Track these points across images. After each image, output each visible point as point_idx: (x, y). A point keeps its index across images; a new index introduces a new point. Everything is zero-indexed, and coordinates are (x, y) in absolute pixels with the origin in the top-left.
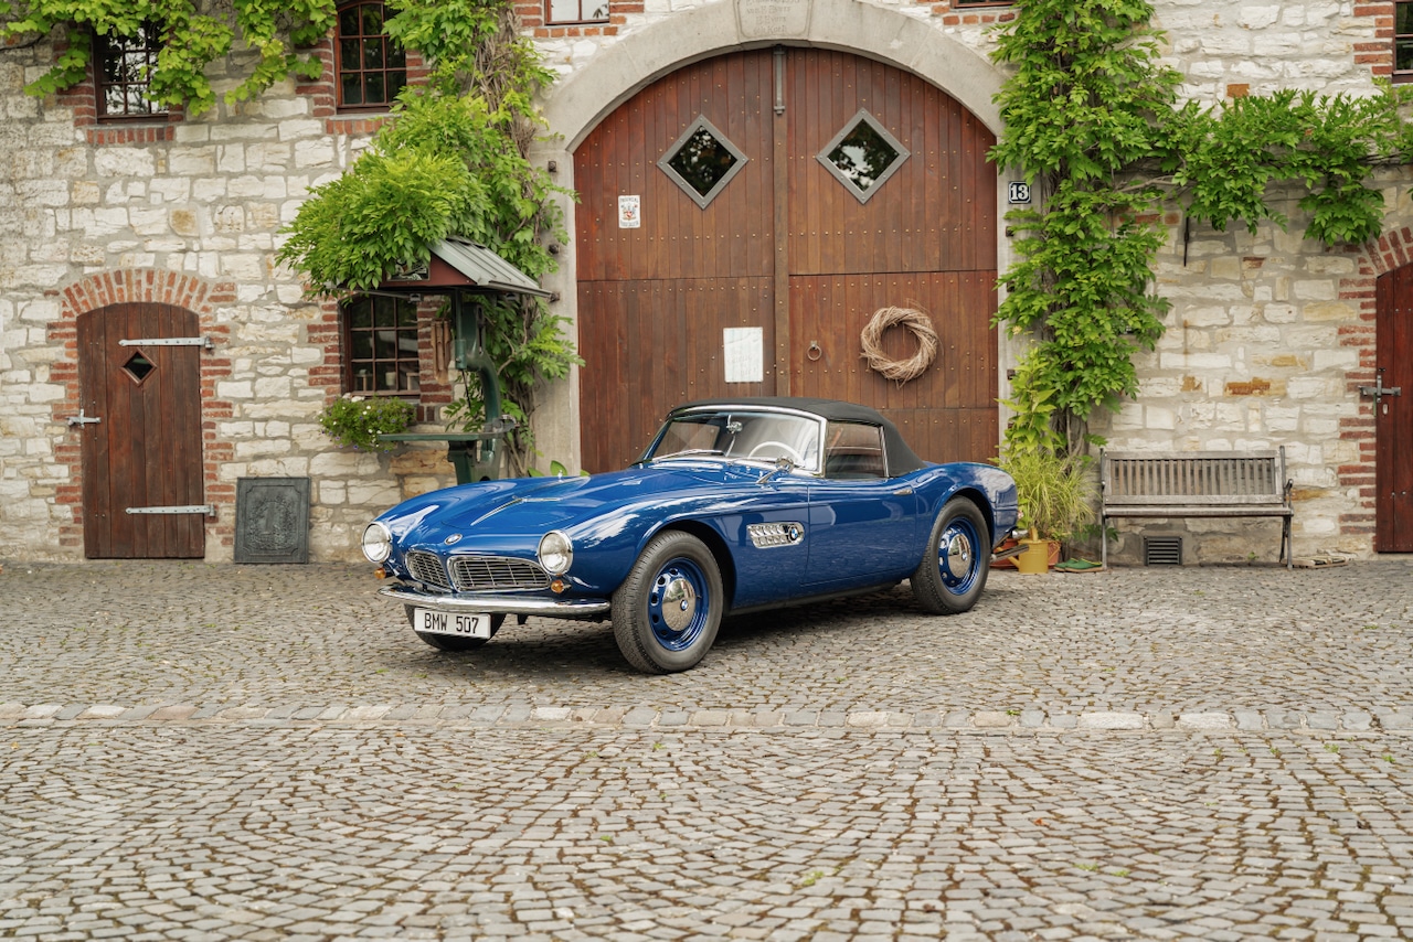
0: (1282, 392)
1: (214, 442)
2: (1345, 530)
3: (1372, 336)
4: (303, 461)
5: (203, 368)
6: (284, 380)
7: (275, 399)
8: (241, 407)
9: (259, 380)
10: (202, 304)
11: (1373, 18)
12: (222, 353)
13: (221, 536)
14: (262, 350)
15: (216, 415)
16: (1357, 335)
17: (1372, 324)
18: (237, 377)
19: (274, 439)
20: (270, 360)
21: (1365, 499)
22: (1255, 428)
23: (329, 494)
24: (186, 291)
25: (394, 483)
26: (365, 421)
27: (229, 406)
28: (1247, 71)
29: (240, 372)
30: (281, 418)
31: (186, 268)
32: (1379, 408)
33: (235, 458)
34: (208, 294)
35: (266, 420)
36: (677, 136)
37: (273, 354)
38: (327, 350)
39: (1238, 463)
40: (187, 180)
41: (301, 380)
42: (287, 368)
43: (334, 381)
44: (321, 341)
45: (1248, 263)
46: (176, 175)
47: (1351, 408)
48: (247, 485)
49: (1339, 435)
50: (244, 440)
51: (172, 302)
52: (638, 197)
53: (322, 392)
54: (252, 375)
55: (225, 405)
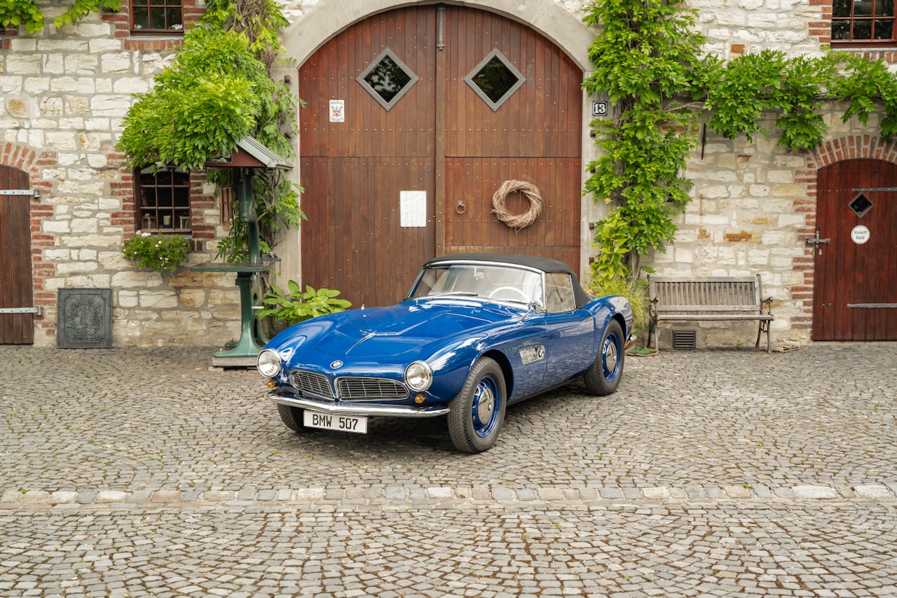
0: (759, 240)
1: (40, 263)
2: (794, 327)
3: (814, 206)
4: (106, 277)
5: (32, 211)
6: (93, 221)
7: (86, 234)
8: (60, 239)
9: (74, 220)
10: (31, 166)
11: (821, 6)
12: (47, 201)
13: (46, 329)
14: (76, 200)
15: (42, 244)
16: (805, 205)
17: (814, 199)
18: (58, 218)
19: (85, 261)
20: (82, 206)
21: (806, 308)
22: (742, 262)
23: (126, 300)
24: (19, 157)
25: (173, 293)
26: (157, 252)
27: (52, 238)
28: (744, 36)
29: (60, 214)
30: (90, 247)
31: (19, 140)
32: (817, 251)
33: (56, 274)
34: (36, 159)
35: (79, 248)
36: (371, 61)
37: (85, 202)
38: (124, 201)
39: (733, 285)
40: (20, 78)
41: (105, 221)
42: (94, 213)
43: (129, 222)
44: (120, 194)
45: (741, 158)
46: (11, 74)
47: (799, 251)
48: (65, 294)
49: (792, 268)
50: (63, 262)
51: (9, 164)
52: (343, 101)
53: (121, 229)
54: (69, 217)
55: (49, 237)
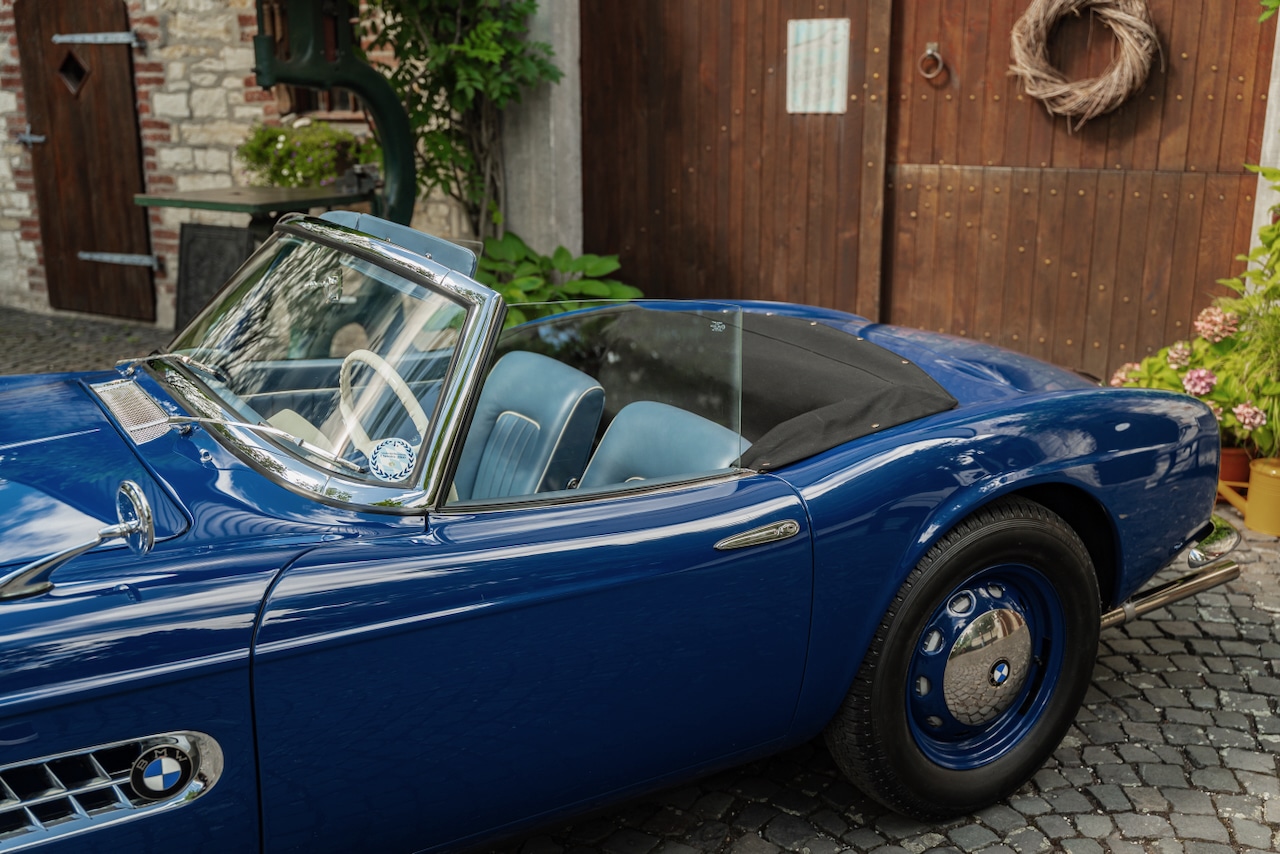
1: (156, 173)
5: (139, 75)
6: (218, 93)
7: (212, 119)
8: (179, 129)
9: (195, 93)
12: (156, 55)
14: (194, 51)
15: (155, 138)
18: (172, 87)
19: (215, 173)
20: (204, 65)
27: (167, 127)
29: (175, 81)
30: (219, 146)
35: (204, 147)
37: (206, 56)
41: (236, 95)
42: (222, 75)
43: (270, 97)
48: (190, 233)
50: (186, 173)
53: (259, 111)
54: (185, 85)
55: (164, 126)
